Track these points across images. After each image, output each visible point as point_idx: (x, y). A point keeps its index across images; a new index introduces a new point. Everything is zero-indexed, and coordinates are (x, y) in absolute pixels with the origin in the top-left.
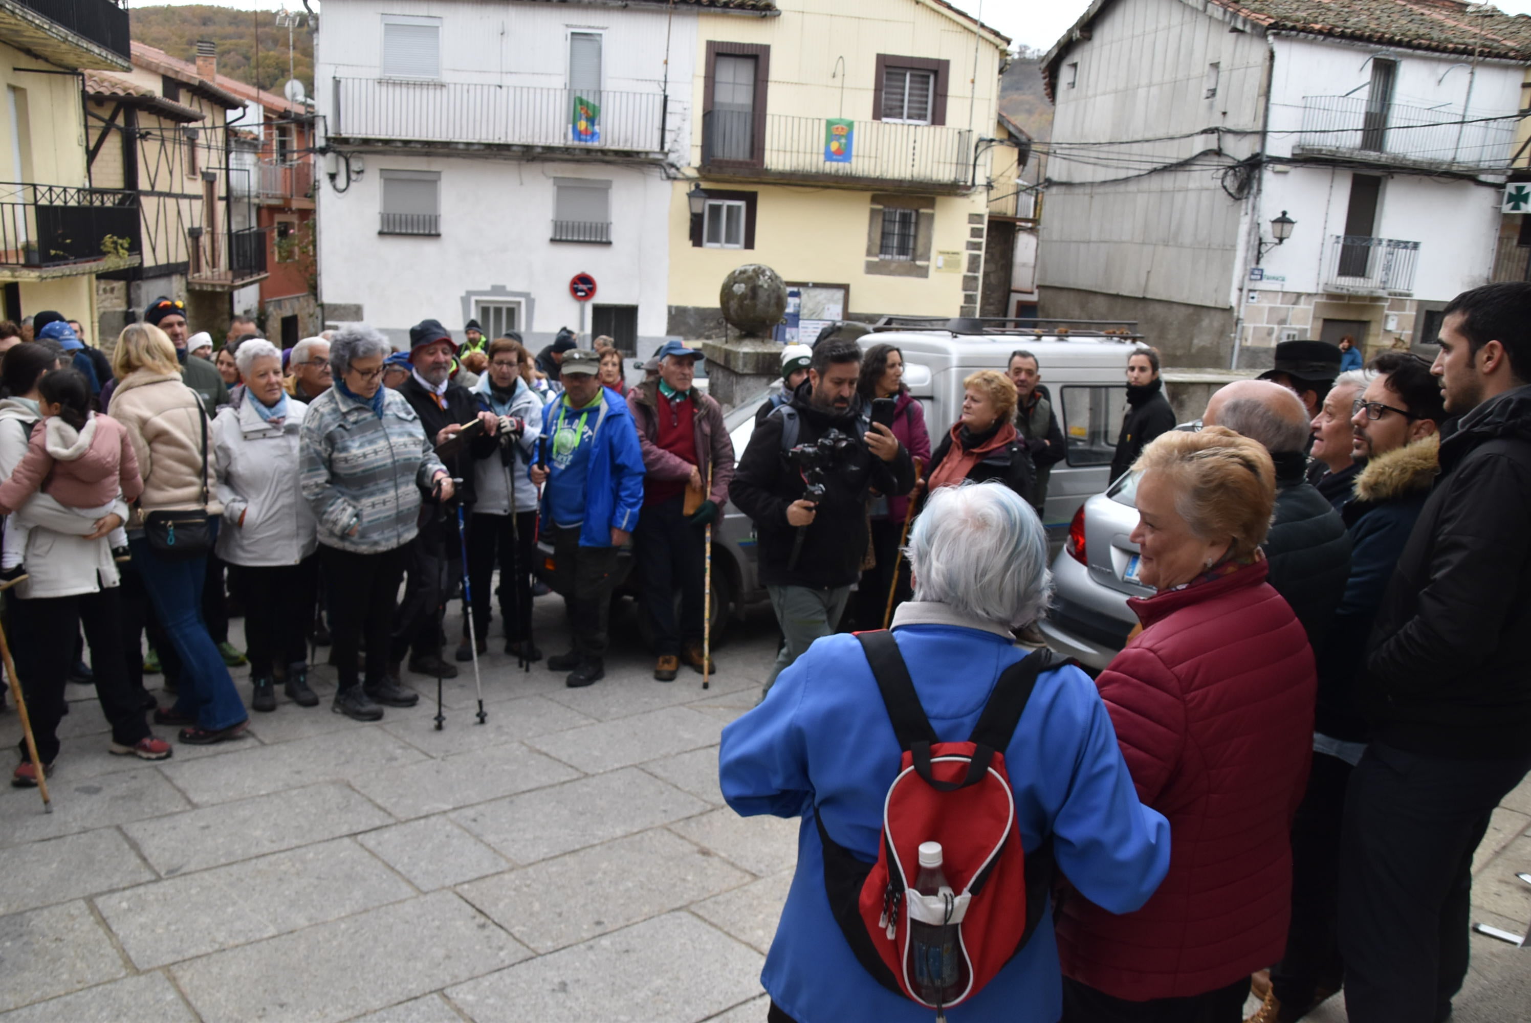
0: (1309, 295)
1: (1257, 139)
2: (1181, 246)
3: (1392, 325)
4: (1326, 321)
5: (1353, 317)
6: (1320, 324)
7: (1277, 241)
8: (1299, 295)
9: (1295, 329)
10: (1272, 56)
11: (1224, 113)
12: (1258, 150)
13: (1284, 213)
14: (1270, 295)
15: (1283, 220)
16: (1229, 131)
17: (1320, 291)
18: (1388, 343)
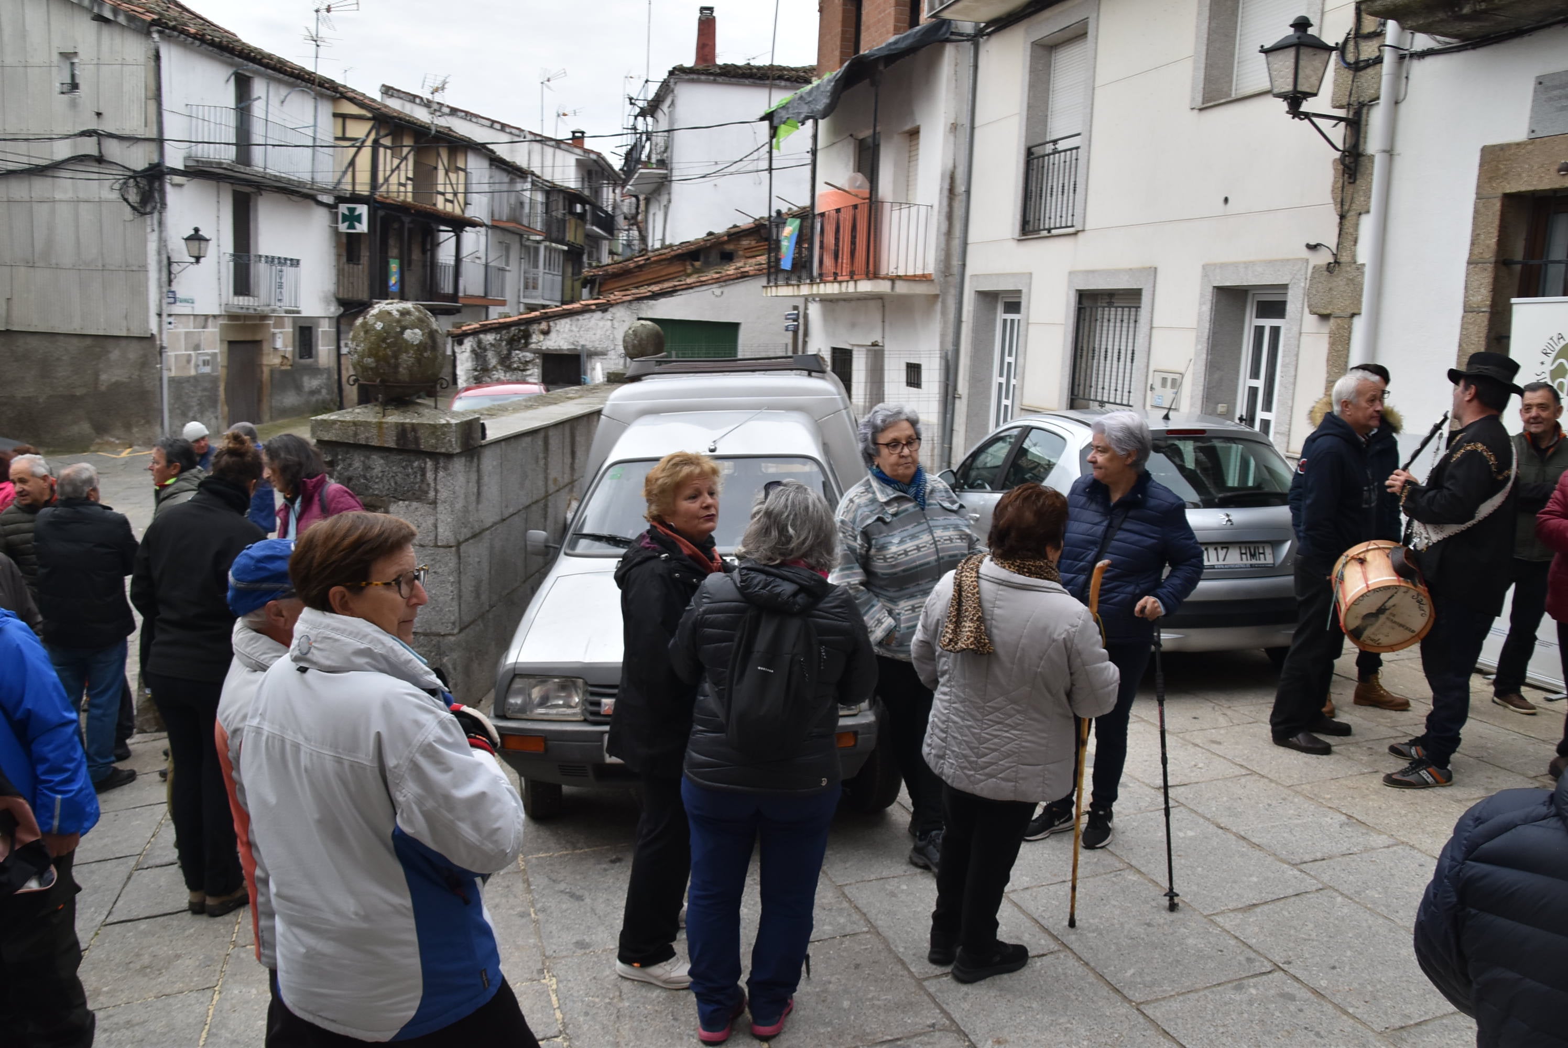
0: (214, 316)
1: (153, 147)
2: (58, 267)
3: (279, 344)
4: (230, 343)
5: (249, 338)
6: (225, 346)
7: (193, 260)
8: (206, 317)
9: (207, 354)
10: (157, 57)
11: (99, 114)
12: (155, 160)
13: (197, 230)
14: (184, 319)
15: (196, 237)
16: (111, 136)
17: (223, 313)
18: (277, 361)
